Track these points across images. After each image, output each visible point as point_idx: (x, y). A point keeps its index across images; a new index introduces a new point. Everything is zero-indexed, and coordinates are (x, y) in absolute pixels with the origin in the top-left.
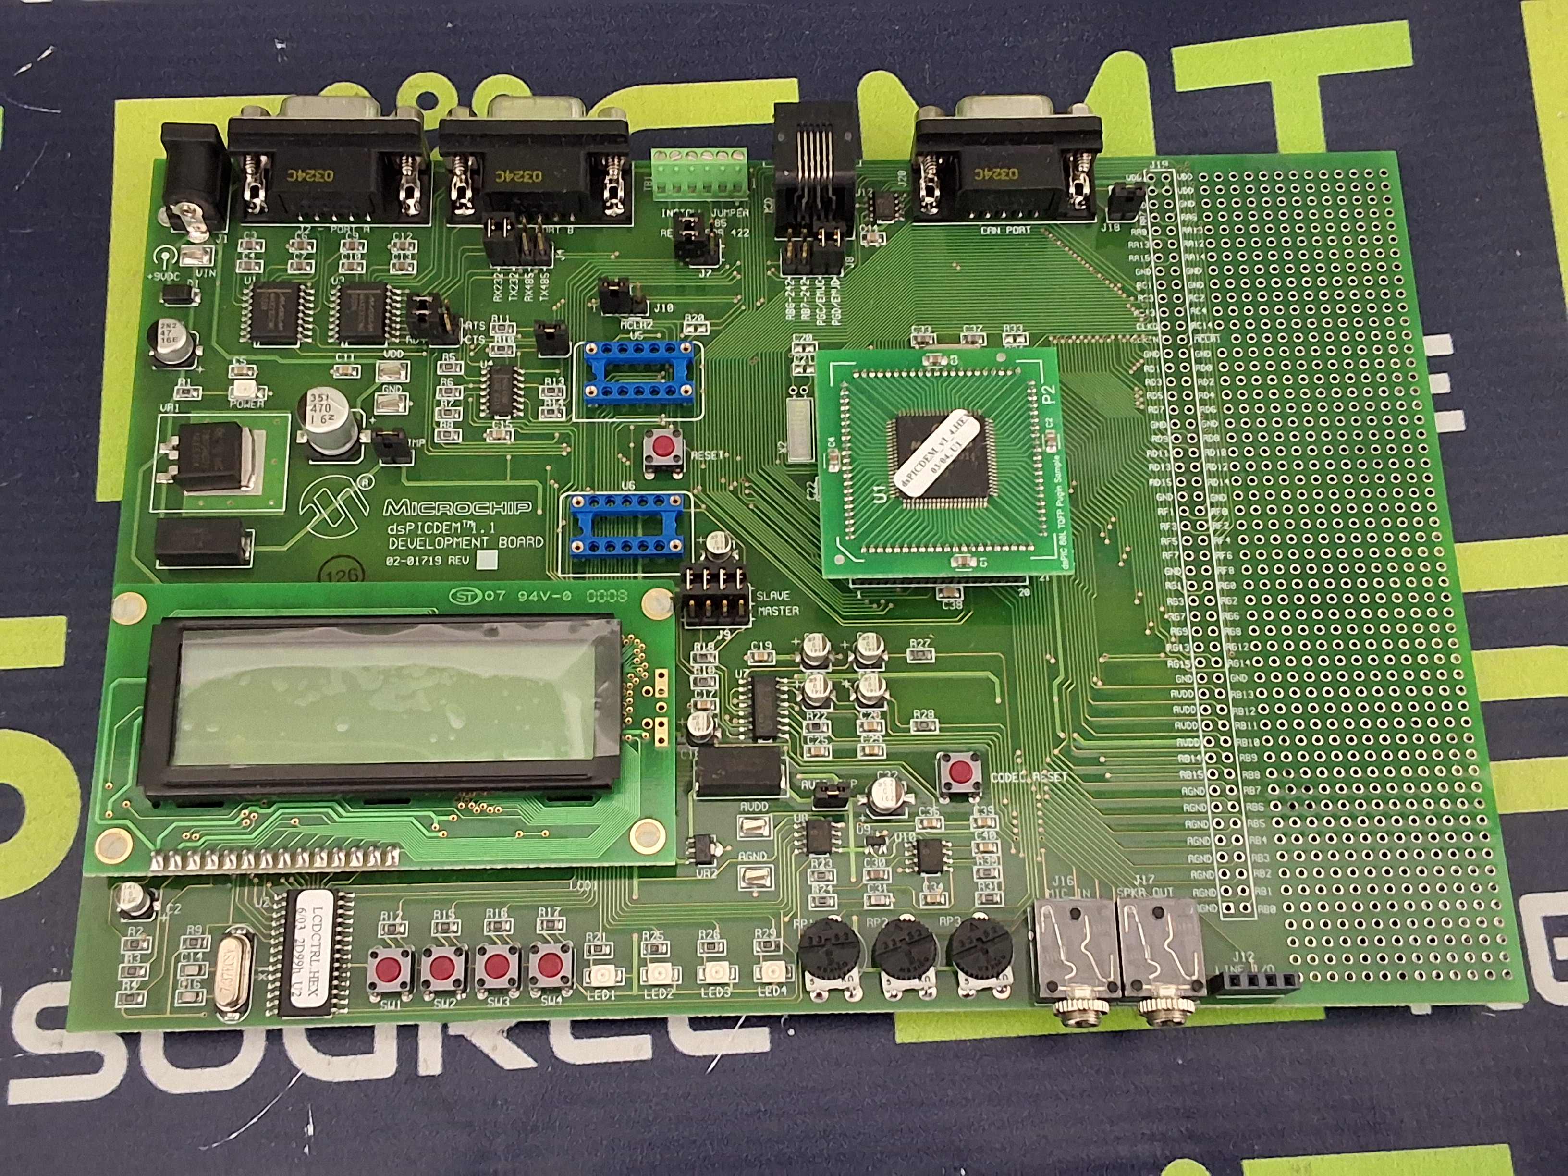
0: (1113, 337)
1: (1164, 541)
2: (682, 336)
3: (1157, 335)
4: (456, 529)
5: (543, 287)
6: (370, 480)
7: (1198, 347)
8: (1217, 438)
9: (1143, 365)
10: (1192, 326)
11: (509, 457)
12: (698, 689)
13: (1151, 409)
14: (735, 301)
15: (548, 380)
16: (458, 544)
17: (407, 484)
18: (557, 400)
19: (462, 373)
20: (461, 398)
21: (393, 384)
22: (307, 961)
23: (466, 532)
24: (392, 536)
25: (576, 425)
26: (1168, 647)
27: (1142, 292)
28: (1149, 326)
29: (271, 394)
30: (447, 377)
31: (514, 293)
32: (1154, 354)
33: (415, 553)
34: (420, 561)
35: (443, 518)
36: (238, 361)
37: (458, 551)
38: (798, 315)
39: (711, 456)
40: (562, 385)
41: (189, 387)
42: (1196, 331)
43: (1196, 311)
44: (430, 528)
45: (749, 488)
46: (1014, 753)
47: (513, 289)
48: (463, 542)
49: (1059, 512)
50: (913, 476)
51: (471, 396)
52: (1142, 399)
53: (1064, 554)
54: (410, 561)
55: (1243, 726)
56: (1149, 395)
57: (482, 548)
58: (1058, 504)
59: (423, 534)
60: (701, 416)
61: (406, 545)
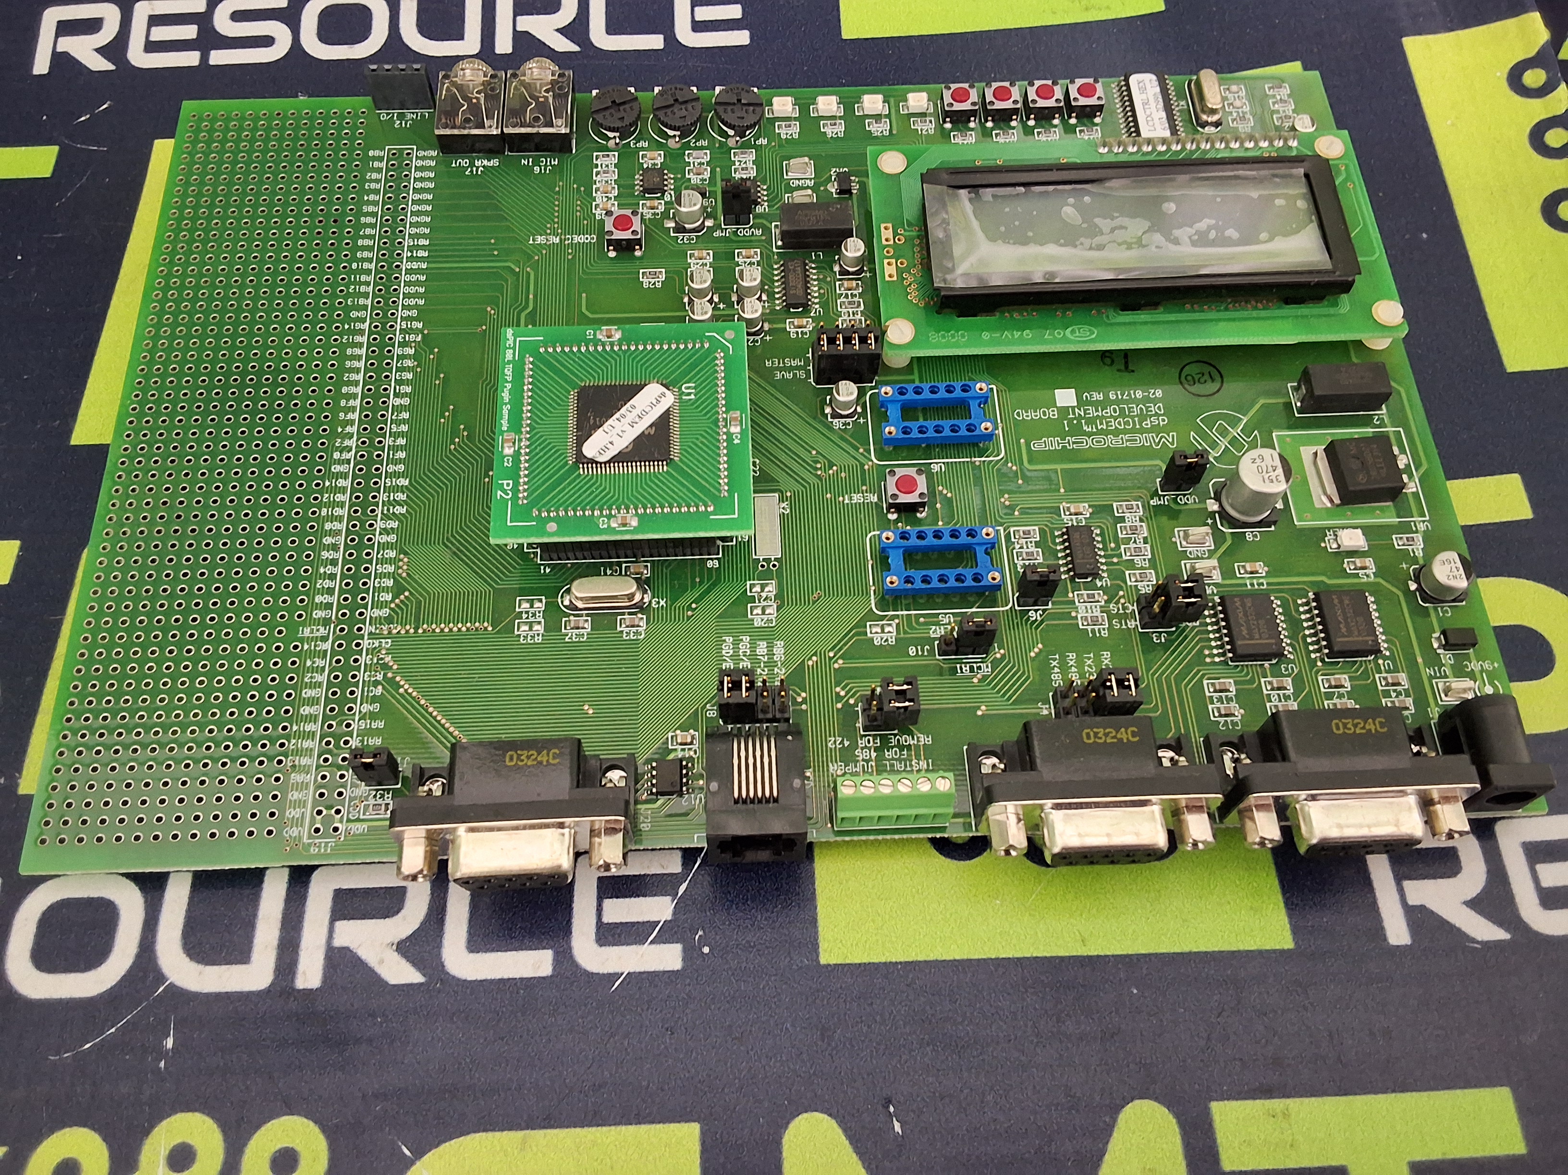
0: (420, 631)
1: (404, 428)
2: (897, 621)
3: (370, 633)
4: (1101, 424)
5: (1056, 670)
7: (326, 622)
8: (328, 526)
9: (392, 601)
10: (327, 646)
11: (1062, 490)
12: (856, 299)
13: (392, 554)
14: (840, 661)
16: (1097, 411)
17: (1159, 461)
18: (1021, 548)
19: (1127, 573)
20: (1123, 547)
21: (1198, 558)
22: (1152, 100)
23: (1091, 421)
24: (1162, 415)
26: (419, 338)
27: (376, 683)
28: (377, 644)
29: (1322, 545)
30: (1142, 568)
31: (1089, 662)
32: (377, 613)
33: (1137, 402)
34: (1129, 395)
35: (1116, 433)
36: (1368, 576)
37: (1096, 404)
38: (770, 647)
39: (857, 498)
40: (1020, 563)
41: (1410, 548)
42: (324, 639)
43: (319, 662)
44: (1127, 423)
45: (816, 469)
46: (574, 257)
47: (1089, 666)
48: (1092, 412)
49: (509, 379)
50: (654, 402)
51: (1112, 550)
52: (401, 564)
53: (511, 342)
54: (1139, 394)
55: (364, 278)
56: (391, 569)
57: (1073, 408)
58: (509, 386)
59: (1133, 417)
60: (869, 536)
61: (1147, 408)
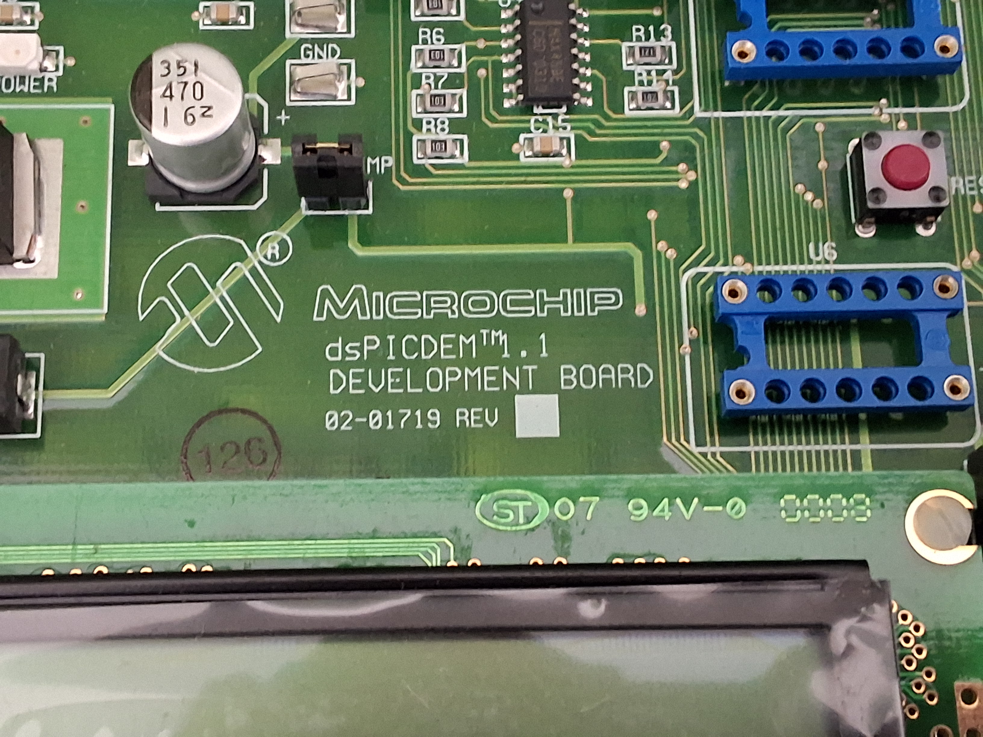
4: (468, 347)
6: (283, 244)
11: (568, 194)
15: (638, 30)
16: (473, 380)
17: (360, 252)
18: (661, 73)
19: (462, 17)
20: (463, 69)
21: (321, 43)
23: (489, 354)
24: (334, 365)
25: (699, 122)
29: (71, 62)
30: (432, 25)
33: (383, 401)
34: (397, 418)
35: (439, 325)
37: (474, 396)
40: (667, 41)
44: (413, 347)
48: (484, 377)
51: (483, 64)
54: (375, 419)
57: (525, 390)
59: (399, 361)
60: (965, 102)
61: (364, 385)
